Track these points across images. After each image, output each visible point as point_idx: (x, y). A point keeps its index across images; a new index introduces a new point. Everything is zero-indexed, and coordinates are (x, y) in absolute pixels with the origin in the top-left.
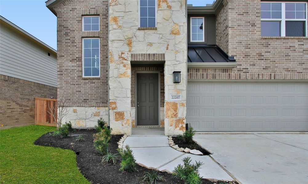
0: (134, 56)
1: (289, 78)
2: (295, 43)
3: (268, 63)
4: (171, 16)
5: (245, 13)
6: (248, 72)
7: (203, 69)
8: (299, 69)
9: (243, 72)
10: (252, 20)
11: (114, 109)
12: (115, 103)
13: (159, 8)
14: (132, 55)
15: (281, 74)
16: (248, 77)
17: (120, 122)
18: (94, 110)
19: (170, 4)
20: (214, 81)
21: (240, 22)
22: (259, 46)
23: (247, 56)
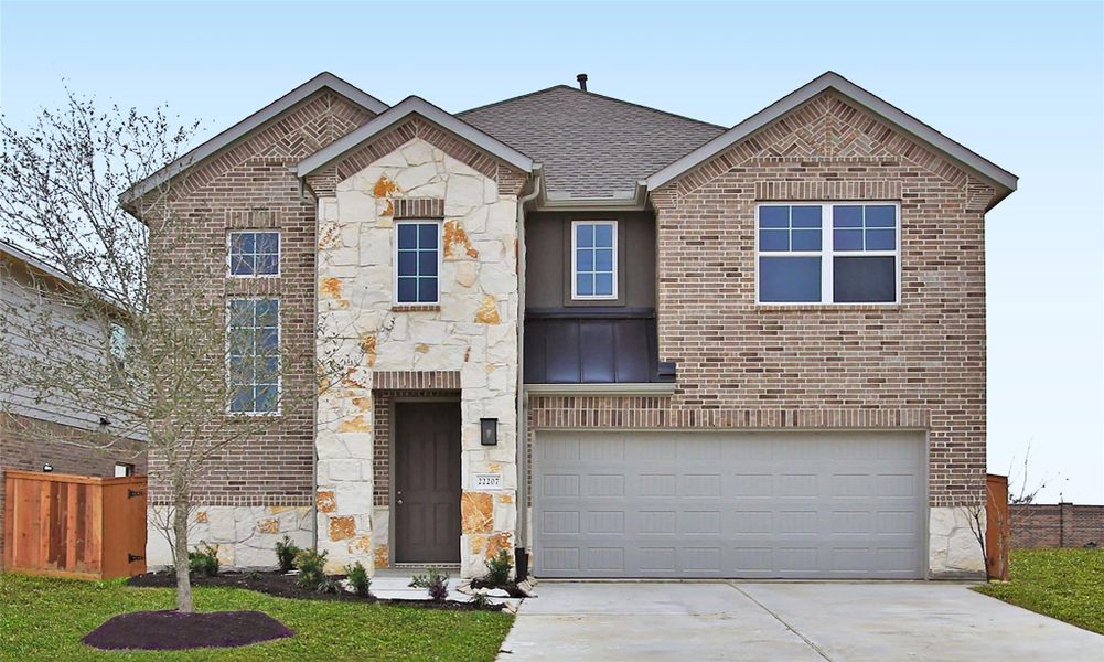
0: (382, 376)
1: (837, 422)
2: (857, 322)
3: (775, 381)
4: (477, 276)
5: (709, 238)
6: (718, 407)
7: (584, 399)
8: (870, 396)
9: (703, 407)
10: (730, 259)
11: (327, 509)
12: (331, 495)
13: (445, 256)
14: (376, 374)
15: (813, 412)
16: (717, 420)
17: (343, 543)
18: (261, 514)
19: (475, 246)
20: (617, 431)
21: (693, 265)
22: (749, 333)
23: (713, 360)
